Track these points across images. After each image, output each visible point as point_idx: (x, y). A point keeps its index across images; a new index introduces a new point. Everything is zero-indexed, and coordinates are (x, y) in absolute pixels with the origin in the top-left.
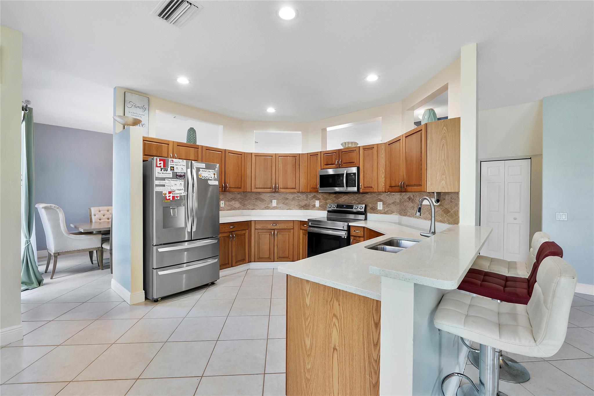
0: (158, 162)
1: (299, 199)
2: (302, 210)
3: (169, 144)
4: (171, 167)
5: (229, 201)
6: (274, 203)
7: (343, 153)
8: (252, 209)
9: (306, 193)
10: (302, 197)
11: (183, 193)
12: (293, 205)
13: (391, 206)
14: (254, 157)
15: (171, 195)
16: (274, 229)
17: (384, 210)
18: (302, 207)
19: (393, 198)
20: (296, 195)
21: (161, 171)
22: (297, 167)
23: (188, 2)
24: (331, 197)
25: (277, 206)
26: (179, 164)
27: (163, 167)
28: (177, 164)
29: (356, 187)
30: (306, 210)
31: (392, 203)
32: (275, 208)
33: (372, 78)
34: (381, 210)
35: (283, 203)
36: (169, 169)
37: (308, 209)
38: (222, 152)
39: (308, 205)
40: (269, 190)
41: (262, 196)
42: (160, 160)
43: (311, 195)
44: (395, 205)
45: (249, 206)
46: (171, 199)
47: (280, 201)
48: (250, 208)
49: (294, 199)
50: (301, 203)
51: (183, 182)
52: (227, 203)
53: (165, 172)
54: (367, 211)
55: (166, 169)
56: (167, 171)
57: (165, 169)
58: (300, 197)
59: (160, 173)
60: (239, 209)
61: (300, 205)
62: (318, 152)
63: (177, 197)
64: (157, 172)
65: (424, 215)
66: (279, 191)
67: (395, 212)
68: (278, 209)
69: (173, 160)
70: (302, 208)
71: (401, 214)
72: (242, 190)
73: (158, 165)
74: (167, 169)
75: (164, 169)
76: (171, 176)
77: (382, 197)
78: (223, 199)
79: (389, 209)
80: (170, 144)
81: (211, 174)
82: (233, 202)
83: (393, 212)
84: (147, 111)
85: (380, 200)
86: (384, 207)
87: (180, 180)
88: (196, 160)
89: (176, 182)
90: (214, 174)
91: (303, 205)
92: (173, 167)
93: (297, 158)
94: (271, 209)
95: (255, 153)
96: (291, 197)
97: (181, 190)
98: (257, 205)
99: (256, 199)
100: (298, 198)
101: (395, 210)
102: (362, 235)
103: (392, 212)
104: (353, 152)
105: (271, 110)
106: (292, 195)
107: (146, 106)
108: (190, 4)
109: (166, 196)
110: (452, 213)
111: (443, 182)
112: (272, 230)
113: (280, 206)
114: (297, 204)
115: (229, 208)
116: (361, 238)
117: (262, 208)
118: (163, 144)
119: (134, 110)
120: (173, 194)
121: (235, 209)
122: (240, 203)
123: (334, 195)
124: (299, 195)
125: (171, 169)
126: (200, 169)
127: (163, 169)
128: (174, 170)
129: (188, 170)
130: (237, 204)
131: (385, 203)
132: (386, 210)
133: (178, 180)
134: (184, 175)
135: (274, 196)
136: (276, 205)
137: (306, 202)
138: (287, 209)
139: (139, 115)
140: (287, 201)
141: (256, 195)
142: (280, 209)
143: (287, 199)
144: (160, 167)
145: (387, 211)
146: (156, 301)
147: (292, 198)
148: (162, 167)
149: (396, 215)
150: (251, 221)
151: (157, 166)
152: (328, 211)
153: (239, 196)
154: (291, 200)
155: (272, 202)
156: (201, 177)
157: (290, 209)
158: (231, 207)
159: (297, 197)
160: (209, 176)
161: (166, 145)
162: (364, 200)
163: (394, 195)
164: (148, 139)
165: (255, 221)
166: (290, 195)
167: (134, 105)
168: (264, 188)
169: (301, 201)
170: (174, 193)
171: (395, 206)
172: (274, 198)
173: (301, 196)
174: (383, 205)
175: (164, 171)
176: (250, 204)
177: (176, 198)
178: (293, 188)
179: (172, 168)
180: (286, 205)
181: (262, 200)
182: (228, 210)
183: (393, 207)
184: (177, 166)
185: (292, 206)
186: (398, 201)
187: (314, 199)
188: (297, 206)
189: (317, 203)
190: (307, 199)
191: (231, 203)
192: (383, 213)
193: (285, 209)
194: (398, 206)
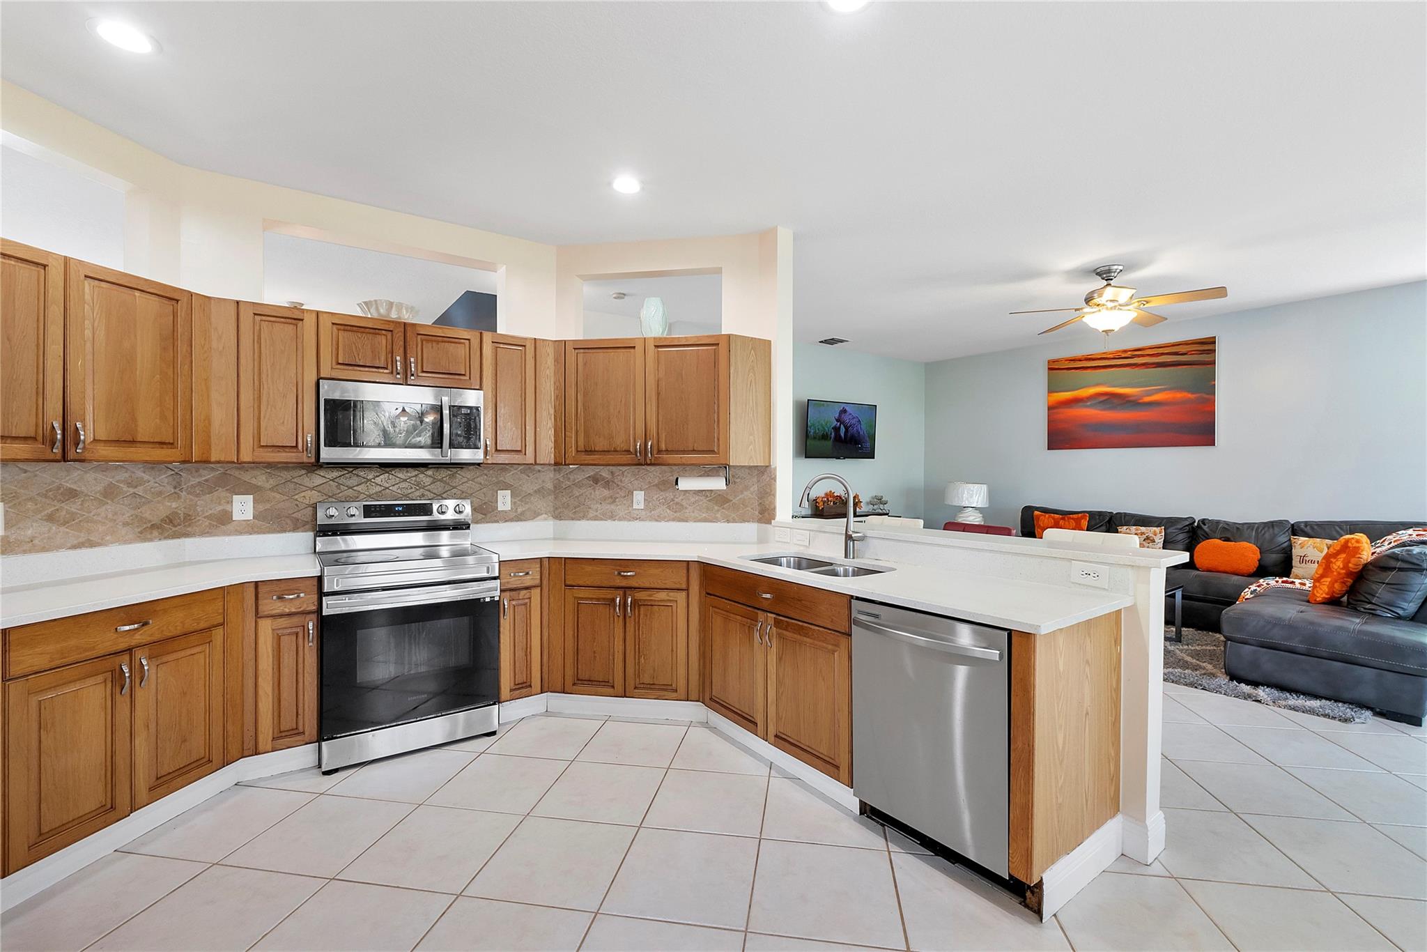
1: (139, 490)
2: (151, 540)
7: (420, 337)
9: (169, 466)
10: (151, 483)
12: (109, 525)
13: (532, 498)
16: (130, 650)
17: (516, 511)
18: (153, 527)
19: (537, 478)
20: (124, 475)
25: (7, 536)
29: (478, 448)
30: (173, 538)
31: (535, 491)
33: (627, 184)
34: (506, 512)
35: (50, 518)
37: (187, 535)
39: (182, 516)
43: (200, 476)
44: (544, 498)
47: (30, 505)
49: (110, 493)
50: (147, 513)
58: (140, 482)
61: (142, 520)
65: (653, 512)
67: (542, 514)
68: (16, 551)
70: (155, 533)
71: (558, 517)
77: (508, 477)
79: (527, 506)
83: (539, 515)
85: (506, 487)
86: (515, 503)
91: (156, 520)
93: (182, 310)
100: (132, 490)
101: (542, 509)
102: (538, 582)
103: (535, 515)
104: (460, 343)
106: (99, 476)
110: (737, 502)
111: (751, 447)
112: (117, 659)
113: (29, 532)
114: (126, 517)
116: (532, 591)
124: (140, 474)
131: (518, 492)
132: (520, 510)
137: (174, 505)
138: (74, 547)
140: (73, 507)
142: (25, 552)
143: (72, 494)
145: (523, 513)
147: (99, 488)
149: (546, 519)
154: (96, 499)
157: (91, 544)
159: (130, 485)
162: (454, 488)
163: (539, 471)
169: (149, 502)
171: (541, 497)
173: (146, 477)
174: (511, 497)
178: (161, 444)
180: (65, 523)
183: (539, 503)
185: (101, 528)
186: (550, 486)
187: (221, 493)
188: (125, 524)
189: (243, 507)
190: (177, 490)
192: (511, 520)
194: (551, 497)
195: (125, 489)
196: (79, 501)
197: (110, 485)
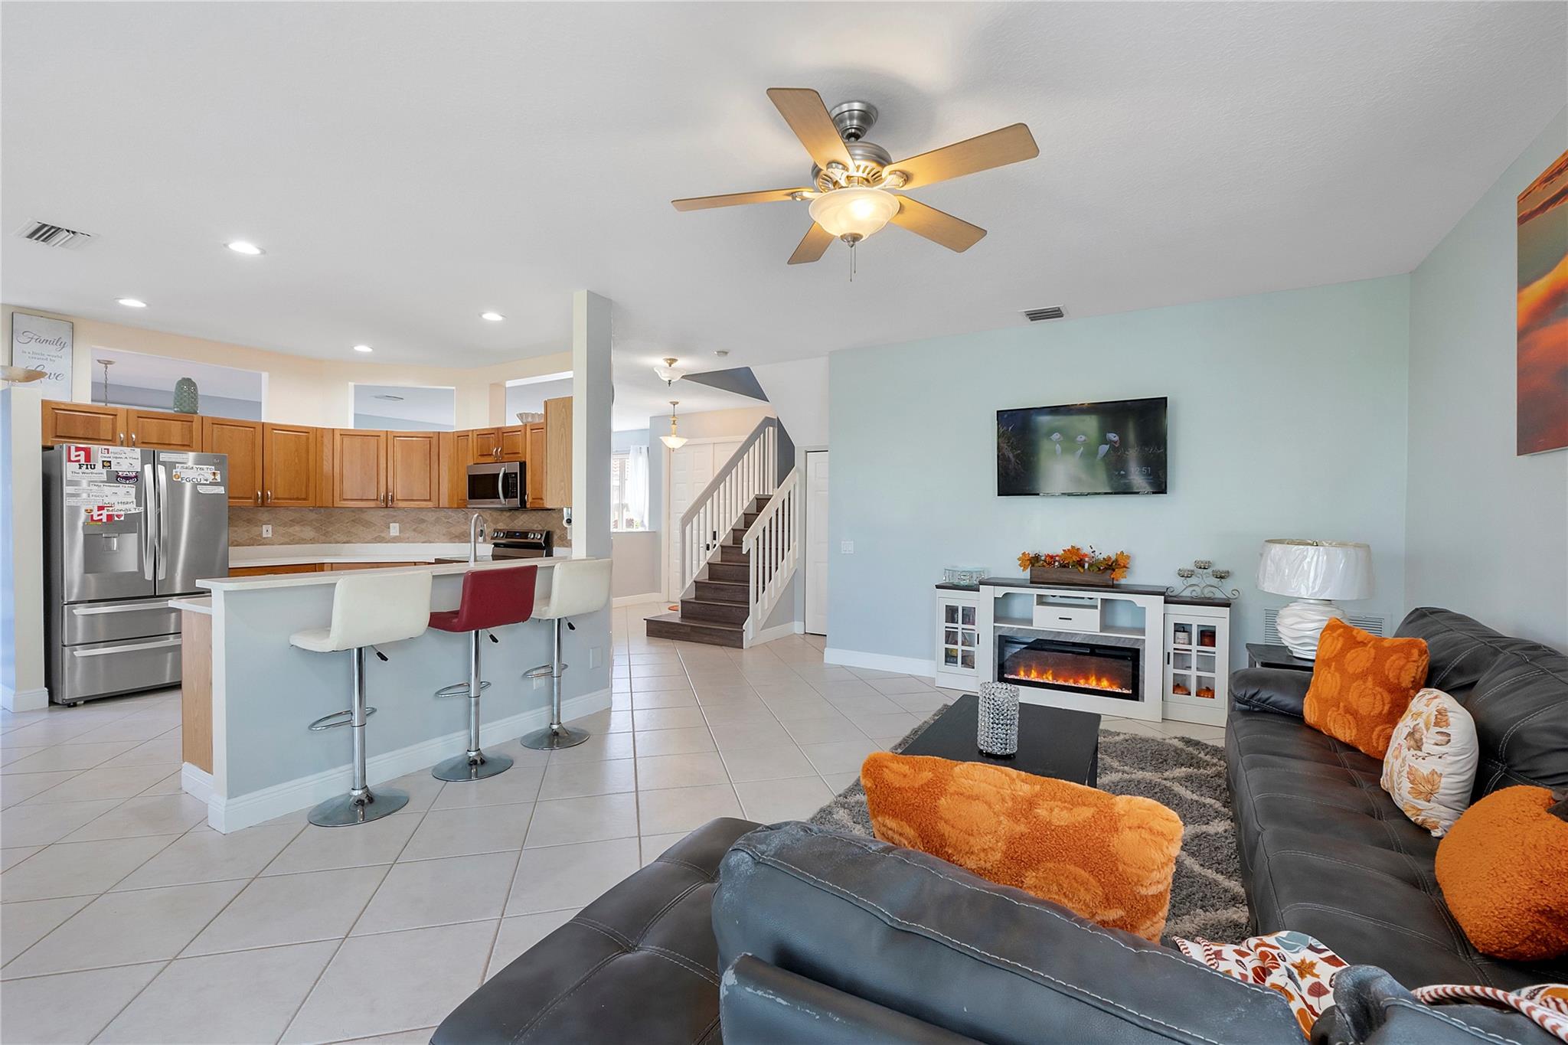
0: (73, 453)
1: (450, 520)
2: (455, 542)
3: (116, 415)
4: (103, 461)
5: (285, 525)
6: (394, 529)
7: (505, 434)
8: (344, 543)
10: (455, 518)
11: (133, 509)
12: (437, 534)
14: (337, 437)
15: (105, 513)
18: (456, 537)
21: (80, 468)
22: (434, 458)
23: (68, 231)
24: (504, 517)
25: (400, 536)
26: (123, 456)
27: (85, 462)
28: (118, 456)
29: (517, 497)
30: (464, 543)
32: (395, 540)
33: (492, 317)
35: (414, 530)
36: (99, 466)
38: (254, 428)
39: (468, 533)
40: (372, 504)
41: (367, 516)
42: (78, 449)
45: (339, 535)
46: (105, 520)
47: (408, 525)
48: (339, 539)
49: (437, 520)
50: (453, 530)
51: (134, 489)
52: (281, 530)
53: (90, 470)
54: (554, 543)
55: (91, 465)
56: (94, 468)
57: (89, 466)
58: (450, 517)
59: (78, 473)
60: (312, 541)
61: (451, 533)
62: (468, 431)
63: (118, 516)
64: (70, 470)
66: (394, 505)
68: (402, 542)
69: (108, 449)
70: (457, 540)
72: (310, 502)
73: (73, 458)
74: (94, 465)
75: (87, 465)
76: (104, 477)
78: (269, 521)
80: (119, 414)
81: (205, 475)
82: (297, 528)
84: (68, 349)
87: (127, 485)
88: (186, 443)
89: (115, 490)
90: (214, 474)
91: (457, 534)
92: (110, 462)
93: (434, 442)
94: (386, 542)
95: (341, 429)
96: (431, 517)
97: (127, 503)
98: (356, 534)
99: (353, 521)
100: (447, 520)
104: (517, 434)
105: (363, 349)
106: (433, 513)
107: (67, 339)
108: (74, 233)
109: (92, 515)
111: (562, 492)
113: (407, 535)
114: (444, 532)
115: (287, 540)
117: (366, 540)
118: (101, 416)
119: (34, 346)
120: (108, 510)
121: (302, 541)
122: (317, 529)
123: (508, 514)
124: (442, 514)
125: (104, 466)
126: (177, 465)
127: (85, 466)
128: (110, 466)
129: (146, 466)
130: (308, 532)
133: (121, 485)
134: (136, 477)
135: (395, 516)
136: (398, 534)
138: (424, 543)
139: (49, 358)
140: (423, 526)
141: (354, 514)
142: (405, 542)
143: (423, 521)
144: (79, 461)
146: (72, 705)
147: (433, 519)
148: (82, 462)
150: (324, 563)
151: (70, 460)
152: (496, 545)
153: (313, 516)
154: (432, 523)
155: (389, 528)
156: (180, 479)
157: (430, 542)
158: (292, 538)
160: (201, 477)
161: (111, 417)
164: (63, 407)
165: (332, 563)
166: (430, 514)
167: (36, 337)
168: (362, 500)
169: (454, 525)
170: (111, 509)
172: (394, 519)
173: (453, 514)
175: (87, 468)
176: (339, 533)
177: (116, 519)
178: (425, 500)
179: (107, 464)
180: (420, 533)
181: (368, 524)
182: (282, 544)
184: (119, 460)
185: (434, 536)
188: (444, 535)
190: (467, 521)
191: (291, 530)
193: (418, 542)
195: (443, 519)
196: (425, 524)
197: (438, 518)
